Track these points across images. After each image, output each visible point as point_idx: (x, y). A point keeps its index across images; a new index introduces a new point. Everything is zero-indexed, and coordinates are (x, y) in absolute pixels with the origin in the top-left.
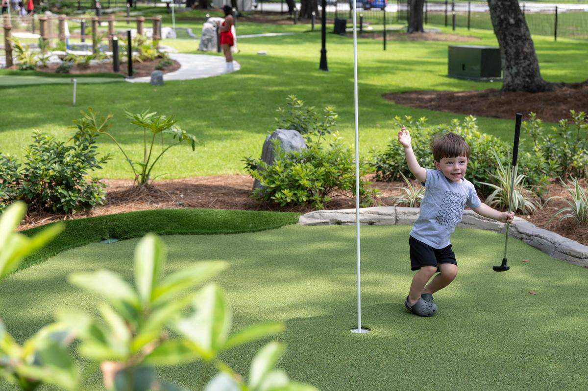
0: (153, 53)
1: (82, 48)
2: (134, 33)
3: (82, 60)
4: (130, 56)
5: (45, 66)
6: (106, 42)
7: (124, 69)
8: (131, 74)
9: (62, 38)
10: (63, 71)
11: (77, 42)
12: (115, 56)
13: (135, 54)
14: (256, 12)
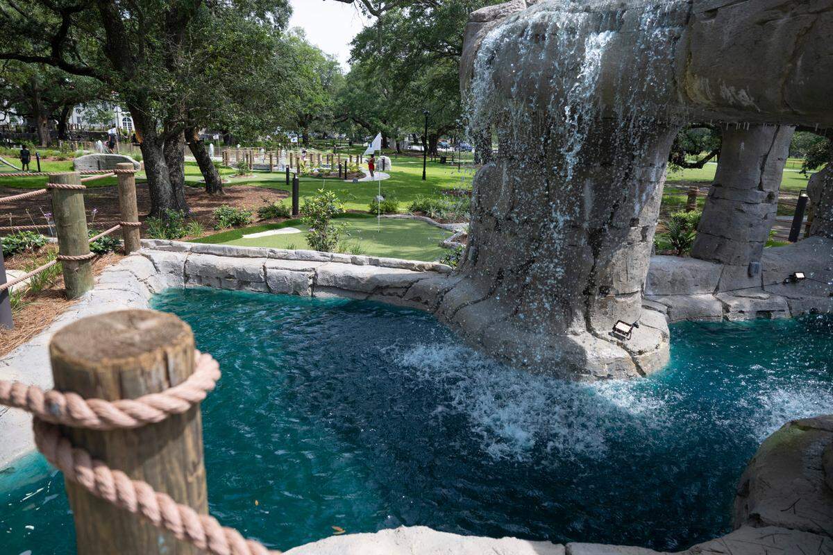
0: (356, 170)
1: (327, 166)
2: (348, 161)
3: (327, 172)
4: (346, 171)
5: (312, 174)
6: (337, 164)
7: (343, 177)
8: (346, 178)
9: (319, 162)
10: (319, 176)
11: (326, 164)
12: (340, 171)
13: (348, 170)
14: (410, 151)
